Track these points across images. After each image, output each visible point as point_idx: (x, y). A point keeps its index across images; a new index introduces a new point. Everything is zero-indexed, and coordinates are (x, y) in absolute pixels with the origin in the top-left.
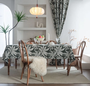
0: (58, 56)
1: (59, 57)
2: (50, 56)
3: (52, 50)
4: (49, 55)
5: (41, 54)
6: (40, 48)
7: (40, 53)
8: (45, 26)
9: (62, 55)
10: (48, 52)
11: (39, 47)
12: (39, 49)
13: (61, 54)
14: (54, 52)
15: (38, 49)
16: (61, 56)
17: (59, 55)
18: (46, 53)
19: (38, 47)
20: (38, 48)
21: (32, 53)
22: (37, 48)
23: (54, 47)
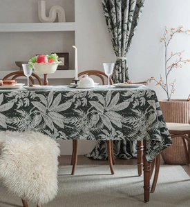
0: (104, 131)
1: (110, 132)
2: (75, 130)
3: (84, 109)
4: (73, 125)
5: (43, 121)
6: (38, 99)
7: (37, 119)
8: (70, 18)
9: (120, 126)
10: (68, 116)
11: (34, 96)
12: (36, 104)
13: (118, 120)
14: (90, 115)
15: (31, 105)
16: (117, 129)
17: (110, 127)
18: (60, 121)
19: (29, 97)
20: (31, 100)
21: (9, 121)
22: (27, 102)
23: (92, 96)
